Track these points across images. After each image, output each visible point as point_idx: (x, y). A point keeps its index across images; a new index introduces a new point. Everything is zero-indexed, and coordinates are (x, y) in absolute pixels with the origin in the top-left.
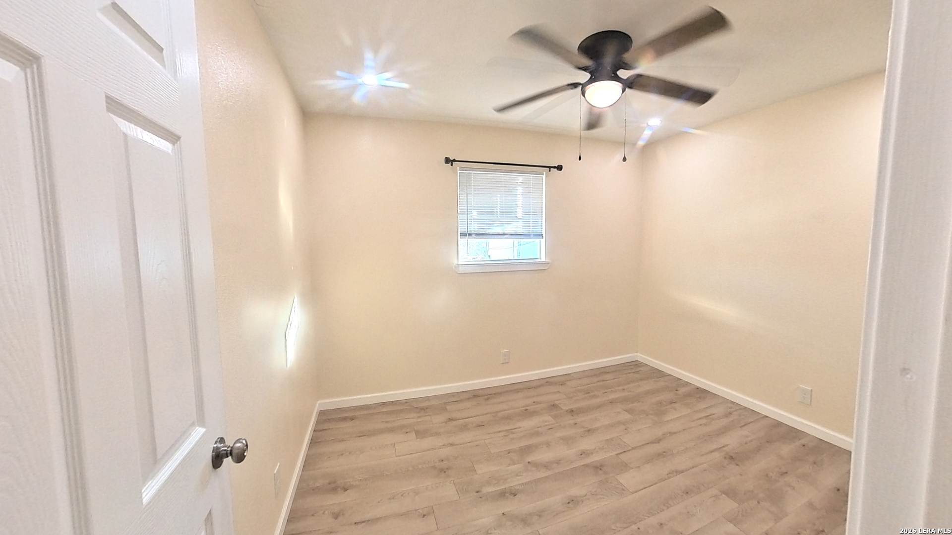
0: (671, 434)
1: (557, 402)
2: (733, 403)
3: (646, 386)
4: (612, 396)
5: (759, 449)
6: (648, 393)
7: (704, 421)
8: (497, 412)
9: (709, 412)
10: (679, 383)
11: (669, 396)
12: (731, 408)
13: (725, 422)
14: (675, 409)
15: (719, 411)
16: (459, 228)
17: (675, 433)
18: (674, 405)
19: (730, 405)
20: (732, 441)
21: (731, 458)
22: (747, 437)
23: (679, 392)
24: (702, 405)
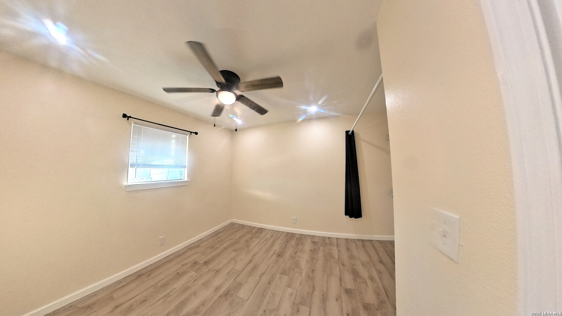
0: (255, 255)
1: (197, 260)
2: (272, 230)
3: (239, 234)
4: (225, 245)
5: (285, 247)
6: (241, 237)
7: (265, 243)
8: (157, 283)
9: (266, 237)
10: (251, 228)
11: (248, 236)
12: (272, 233)
13: (272, 240)
14: (253, 241)
15: (268, 236)
16: (130, 160)
17: (256, 253)
18: (252, 240)
19: (272, 231)
20: (277, 247)
21: (279, 255)
22: (280, 243)
23: (252, 233)
24: (262, 235)
